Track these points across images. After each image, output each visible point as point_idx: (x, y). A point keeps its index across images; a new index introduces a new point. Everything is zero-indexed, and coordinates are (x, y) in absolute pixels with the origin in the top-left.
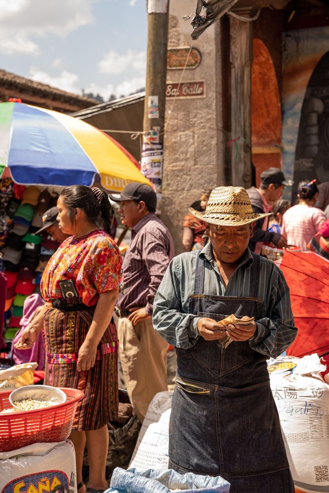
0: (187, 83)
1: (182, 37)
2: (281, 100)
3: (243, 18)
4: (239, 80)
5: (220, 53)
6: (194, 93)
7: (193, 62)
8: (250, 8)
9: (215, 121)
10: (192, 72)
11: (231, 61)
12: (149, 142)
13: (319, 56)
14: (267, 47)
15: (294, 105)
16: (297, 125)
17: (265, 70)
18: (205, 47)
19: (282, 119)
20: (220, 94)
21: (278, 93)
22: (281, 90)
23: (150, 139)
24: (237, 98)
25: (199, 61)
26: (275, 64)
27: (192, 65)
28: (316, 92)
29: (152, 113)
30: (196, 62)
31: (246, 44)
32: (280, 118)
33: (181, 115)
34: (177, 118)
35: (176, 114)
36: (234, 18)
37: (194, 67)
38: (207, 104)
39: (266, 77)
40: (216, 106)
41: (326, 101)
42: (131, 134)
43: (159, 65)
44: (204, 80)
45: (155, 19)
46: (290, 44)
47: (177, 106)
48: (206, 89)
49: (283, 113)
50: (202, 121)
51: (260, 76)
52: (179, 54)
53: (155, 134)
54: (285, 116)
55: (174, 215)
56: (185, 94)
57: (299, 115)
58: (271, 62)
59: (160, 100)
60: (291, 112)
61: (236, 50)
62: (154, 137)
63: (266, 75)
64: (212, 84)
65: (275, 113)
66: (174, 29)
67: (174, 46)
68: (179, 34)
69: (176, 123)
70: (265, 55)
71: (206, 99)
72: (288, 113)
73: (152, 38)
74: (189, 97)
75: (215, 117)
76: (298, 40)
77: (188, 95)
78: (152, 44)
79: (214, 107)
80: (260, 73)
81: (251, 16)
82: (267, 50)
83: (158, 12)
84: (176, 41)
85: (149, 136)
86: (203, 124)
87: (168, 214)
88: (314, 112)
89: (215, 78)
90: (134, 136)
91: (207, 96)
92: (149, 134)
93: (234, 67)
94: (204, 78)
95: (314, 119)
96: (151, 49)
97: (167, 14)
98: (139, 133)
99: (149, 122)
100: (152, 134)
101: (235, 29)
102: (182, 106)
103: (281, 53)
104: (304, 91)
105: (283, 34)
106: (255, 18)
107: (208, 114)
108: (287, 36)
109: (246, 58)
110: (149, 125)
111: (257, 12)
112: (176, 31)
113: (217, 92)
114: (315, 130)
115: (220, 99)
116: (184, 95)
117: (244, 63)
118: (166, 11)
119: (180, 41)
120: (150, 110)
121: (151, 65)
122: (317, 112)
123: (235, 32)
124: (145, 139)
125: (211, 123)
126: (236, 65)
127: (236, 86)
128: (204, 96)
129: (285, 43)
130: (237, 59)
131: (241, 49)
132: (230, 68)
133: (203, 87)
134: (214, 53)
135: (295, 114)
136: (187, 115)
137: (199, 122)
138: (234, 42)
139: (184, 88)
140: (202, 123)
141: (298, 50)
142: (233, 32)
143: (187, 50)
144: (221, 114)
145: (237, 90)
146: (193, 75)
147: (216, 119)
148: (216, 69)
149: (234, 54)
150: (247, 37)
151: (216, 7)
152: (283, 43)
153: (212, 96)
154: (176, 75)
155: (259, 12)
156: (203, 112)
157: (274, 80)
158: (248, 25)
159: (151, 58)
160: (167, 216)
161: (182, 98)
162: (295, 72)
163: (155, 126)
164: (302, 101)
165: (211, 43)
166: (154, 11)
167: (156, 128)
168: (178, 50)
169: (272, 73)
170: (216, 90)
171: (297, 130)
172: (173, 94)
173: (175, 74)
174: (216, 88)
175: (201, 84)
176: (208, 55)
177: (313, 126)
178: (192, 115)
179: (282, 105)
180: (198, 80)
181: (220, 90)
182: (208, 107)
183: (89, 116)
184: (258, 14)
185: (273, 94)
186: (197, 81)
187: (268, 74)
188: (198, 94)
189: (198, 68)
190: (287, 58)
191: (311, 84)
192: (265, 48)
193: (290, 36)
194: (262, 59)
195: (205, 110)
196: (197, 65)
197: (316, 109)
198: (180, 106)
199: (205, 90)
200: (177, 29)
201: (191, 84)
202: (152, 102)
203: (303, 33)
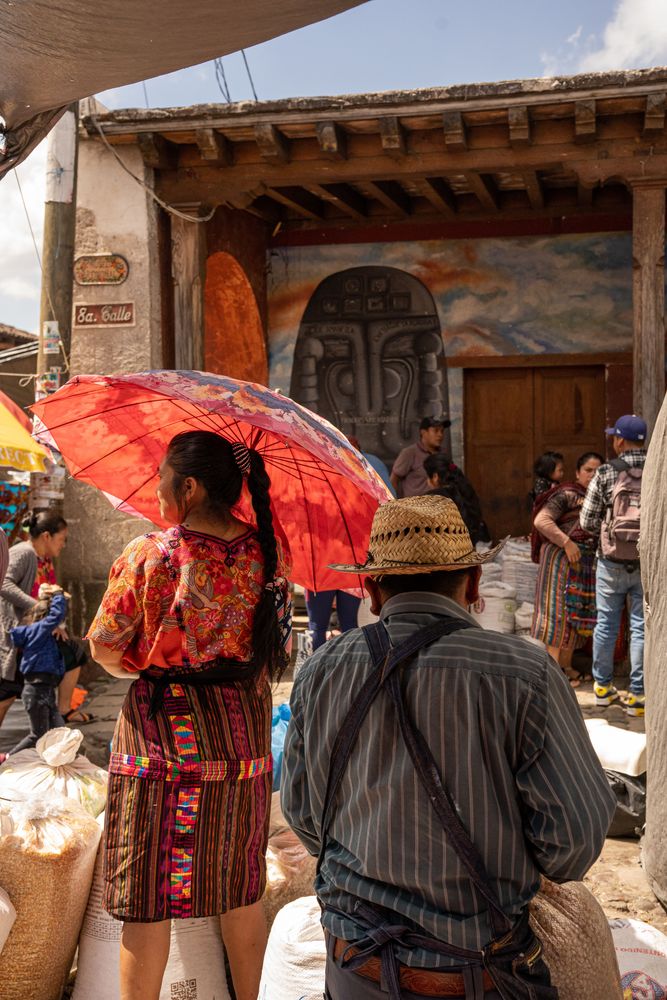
0: (109, 305)
1: (101, 240)
2: (266, 340)
3: (189, 217)
4: (185, 302)
5: (157, 265)
6: (118, 319)
7: (117, 275)
8: (199, 203)
9: (149, 360)
10: (116, 289)
11: (173, 276)
12: (44, 390)
13: (316, 282)
14: (241, 265)
15: (284, 346)
16: (289, 373)
17: (242, 298)
18: (134, 254)
19: (269, 365)
20: (158, 322)
21: (261, 329)
22: (266, 326)
23: (46, 384)
24: (182, 328)
25: (125, 274)
26: (254, 290)
27: (115, 280)
28: (313, 330)
29: (48, 346)
30: (122, 275)
31: (195, 253)
32: (266, 364)
33: (100, 351)
34: (94, 356)
35: (92, 350)
36: (177, 217)
37: (118, 282)
38: (137, 336)
39: (244, 307)
40: (151, 338)
41: (326, 343)
42: (21, 377)
43: (61, 277)
44: (133, 302)
45: (54, 211)
46: (277, 265)
47: (94, 339)
48: (137, 313)
49: (269, 356)
50: (131, 360)
51: (236, 305)
52: (96, 263)
53: (53, 377)
54: (273, 360)
55: (90, 499)
56: (105, 320)
57: (291, 360)
58: (249, 286)
59: (61, 328)
60: (281, 355)
61: (181, 261)
62: (53, 382)
63: (243, 304)
64: (145, 307)
65: (258, 356)
66: (89, 228)
67: (89, 252)
68: (97, 235)
69: (92, 364)
70: (240, 276)
71: (136, 329)
72: (277, 357)
73: (50, 238)
74: (111, 326)
75: (149, 355)
76: (286, 260)
77: (109, 322)
78: (49, 246)
79: (148, 341)
80: (235, 301)
81: (201, 216)
82: (241, 269)
83: (58, 200)
84: (92, 245)
85: (45, 381)
86: (131, 366)
87: (81, 498)
88: (311, 356)
89: (149, 299)
90: (23, 382)
91: (137, 324)
92: (44, 377)
93: (178, 284)
94: (133, 299)
95: (311, 366)
96: (47, 252)
97: (72, 204)
98: (31, 376)
99: (45, 360)
100: (49, 377)
101: (178, 231)
102: (102, 339)
103: (265, 275)
104: (297, 328)
105: (268, 252)
106: (208, 218)
107: (140, 350)
108: (272, 254)
109: (194, 272)
110: (45, 364)
111: (210, 211)
112: (92, 231)
113: (152, 319)
114: (312, 381)
115: (158, 329)
116: (104, 323)
117: (192, 279)
118: (70, 201)
119: (99, 245)
120: (46, 342)
121: (48, 275)
122: (314, 357)
123: (178, 235)
124: (39, 385)
125: (143, 363)
126: (181, 282)
127: (181, 312)
128: (134, 324)
129: (270, 264)
130: (181, 273)
131: (188, 259)
132: (173, 286)
133: (132, 311)
134: (147, 263)
135: (285, 358)
136: (110, 350)
137: (126, 361)
138: (176, 250)
139: (104, 313)
140: (130, 363)
141: (287, 273)
142: (175, 236)
143: (107, 257)
144: (160, 351)
145: (182, 317)
146: (118, 293)
147: (151, 358)
148: (151, 286)
149: (178, 266)
150: (196, 243)
151: (21, 136)
152: (268, 262)
153: (145, 324)
154: (93, 293)
155: (214, 211)
156: (132, 348)
157: (254, 312)
158: (197, 227)
159: (47, 266)
160: (78, 500)
161: (100, 326)
162: (285, 303)
163: (53, 365)
164: (295, 341)
165: (143, 249)
166: (52, 200)
167: (55, 370)
168: (96, 258)
169: (252, 301)
170: (151, 316)
171: (289, 380)
172: (87, 320)
173: (90, 292)
174: (151, 313)
175: (129, 307)
176: (138, 266)
177: (310, 375)
178: (116, 352)
179: (268, 346)
180: (124, 300)
181: (158, 316)
182: (139, 339)
183: (8, 359)
184: (212, 214)
185: (255, 330)
186: (122, 303)
187: (246, 302)
188: (124, 322)
189: (124, 285)
190: (273, 283)
191: (307, 319)
192: (239, 266)
193: (277, 255)
194: (236, 281)
195: (136, 345)
196: (122, 280)
197: (314, 353)
198: (98, 338)
199: (134, 316)
200: (93, 228)
201: (114, 306)
202: (49, 331)
203: (293, 252)
